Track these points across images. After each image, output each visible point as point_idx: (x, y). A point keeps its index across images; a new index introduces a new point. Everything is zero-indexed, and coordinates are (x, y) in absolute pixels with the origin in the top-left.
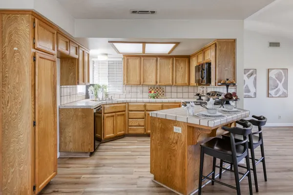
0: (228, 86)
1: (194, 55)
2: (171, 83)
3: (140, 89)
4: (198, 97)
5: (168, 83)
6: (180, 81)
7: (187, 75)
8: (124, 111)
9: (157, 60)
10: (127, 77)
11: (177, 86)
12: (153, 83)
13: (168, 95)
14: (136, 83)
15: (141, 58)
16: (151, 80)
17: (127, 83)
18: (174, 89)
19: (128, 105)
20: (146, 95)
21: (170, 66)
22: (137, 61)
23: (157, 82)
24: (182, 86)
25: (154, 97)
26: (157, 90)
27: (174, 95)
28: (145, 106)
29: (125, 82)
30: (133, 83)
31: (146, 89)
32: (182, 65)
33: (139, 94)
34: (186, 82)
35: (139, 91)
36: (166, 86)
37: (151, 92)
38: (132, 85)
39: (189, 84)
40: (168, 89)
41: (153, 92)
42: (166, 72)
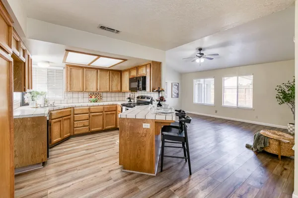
0: (159, 92)
1: (126, 70)
2: (108, 90)
3: (81, 95)
4: (129, 100)
5: (106, 90)
6: (114, 89)
7: (119, 85)
8: (70, 115)
9: (97, 72)
10: (70, 84)
11: (112, 92)
12: (95, 90)
13: (104, 99)
14: (79, 90)
15: (83, 69)
16: (93, 87)
17: (70, 89)
18: (109, 95)
19: (74, 109)
20: (87, 100)
21: (108, 77)
22: (81, 71)
23: (97, 89)
24: (115, 92)
25: (94, 102)
26: (97, 95)
27: (109, 99)
28: (89, 109)
29: (69, 89)
30: (75, 90)
31: (87, 95)
32: (116, 77)
33: (80, 99)
34: (119, 89)
35: (80, 97)
36: (103, 92)
37: (91, 97)
38: (73, 92)
39: (121, 91)
40: (105, 95)
41: (93, 97)
42: (105, 81)
